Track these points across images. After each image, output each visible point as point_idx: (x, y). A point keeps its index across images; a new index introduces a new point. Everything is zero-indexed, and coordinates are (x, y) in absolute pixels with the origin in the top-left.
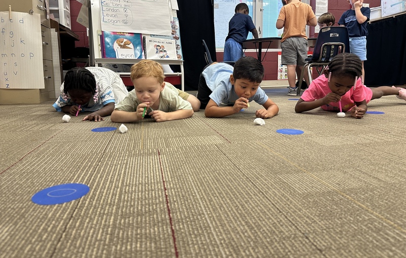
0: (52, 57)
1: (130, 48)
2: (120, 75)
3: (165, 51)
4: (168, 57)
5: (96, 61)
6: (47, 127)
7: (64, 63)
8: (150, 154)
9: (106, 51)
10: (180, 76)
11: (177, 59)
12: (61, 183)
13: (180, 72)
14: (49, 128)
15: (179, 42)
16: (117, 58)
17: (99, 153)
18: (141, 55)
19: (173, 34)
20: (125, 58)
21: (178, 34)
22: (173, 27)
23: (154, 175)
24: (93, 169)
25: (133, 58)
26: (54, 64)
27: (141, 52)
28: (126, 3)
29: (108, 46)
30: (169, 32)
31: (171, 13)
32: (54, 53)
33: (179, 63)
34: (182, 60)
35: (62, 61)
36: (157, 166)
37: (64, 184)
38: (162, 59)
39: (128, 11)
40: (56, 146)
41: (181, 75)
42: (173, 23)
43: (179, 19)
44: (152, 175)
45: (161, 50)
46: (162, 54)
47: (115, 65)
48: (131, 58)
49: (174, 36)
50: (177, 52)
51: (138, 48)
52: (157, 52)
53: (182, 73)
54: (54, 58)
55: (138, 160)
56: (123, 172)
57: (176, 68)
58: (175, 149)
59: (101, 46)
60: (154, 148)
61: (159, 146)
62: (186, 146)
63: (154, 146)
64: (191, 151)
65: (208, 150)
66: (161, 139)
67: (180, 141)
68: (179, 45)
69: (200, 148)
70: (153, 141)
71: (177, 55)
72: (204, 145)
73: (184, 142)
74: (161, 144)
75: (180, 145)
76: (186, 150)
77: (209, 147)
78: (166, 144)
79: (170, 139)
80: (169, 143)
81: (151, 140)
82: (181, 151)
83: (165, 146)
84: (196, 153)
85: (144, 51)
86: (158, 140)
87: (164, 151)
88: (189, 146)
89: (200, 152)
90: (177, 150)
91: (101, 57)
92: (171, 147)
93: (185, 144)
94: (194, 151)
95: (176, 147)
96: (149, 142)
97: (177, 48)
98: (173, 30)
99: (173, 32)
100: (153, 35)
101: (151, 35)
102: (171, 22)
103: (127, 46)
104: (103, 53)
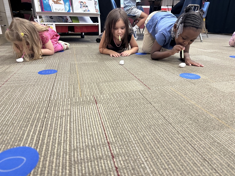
0: (5, 9)
1: (61, 4)
2: (56, 25)
3: (87, 6)
4: (89, 11)
5: (38, 14)
6: (4, 69)
7: (15, 14)
8: (89, 103)
9: (44, 6)
10: (98, 26)
11: (95, 13)
12: (12, 145)
13: (98, 22)
14: (5, 70)
16: (52, 11)
17: (46, 100)
18: (69, 10)
20: (58, 12)
23: (97, 133)
24: (41, 123)
25: (64, 12)
26: (7, 15)
27: (70, 7)
29: (45, 2)
32: (6, 6)
33: (97, 15)
34: (99, 13)
35: (13, 13)
36: (97, 119)
37: (13, 148)
38: (85, 12)
40: (9, 91)
44: (96, 133)
45: (84, 5)
46: (84, 9)
47: (51, 16)
48: (62, 12)
50: (95, 7)
51: (67, 3)
52: (81, 7)
53: (99, 23)
54: (6, 10)
55: (79, 110)
56: (68, 128)
57: (94, 19)
58: (108, 96)
59: (40, 2)
60: (91, 95)
61: (94, 92)
62: (116, 92)
63: (90, 92)
64: (121, 99)
65: (135, 98)
66: (94, 84)
67: (109, 86)
68: (96, 2)
69: (128, 95)
70: (88, 86)
71: (96, 9)
72: (130, 92)
73: (113, 88)
74: (95, 90)
75: (111, 91)
76: (117, 97)
77: (134, 93)
78: (99, 90)
79: (101, 84)
80: (101, 89)
81: (86, 85)
82: (113, 99)
83: (99, 92)
84: (126, 101)
85: (72, 6)
86: (91, 85)
87: (99, 99)
88: (118, 92)
89: (129, 100)
90: (110, 97)
91: (40, 11)
92: (104, 94)
93: (115, 91)
94: (124, 98)
95: (108, 94)
96: (85, 87)
97: (95, 4)
103: (59, 2)
104: (41, 7)
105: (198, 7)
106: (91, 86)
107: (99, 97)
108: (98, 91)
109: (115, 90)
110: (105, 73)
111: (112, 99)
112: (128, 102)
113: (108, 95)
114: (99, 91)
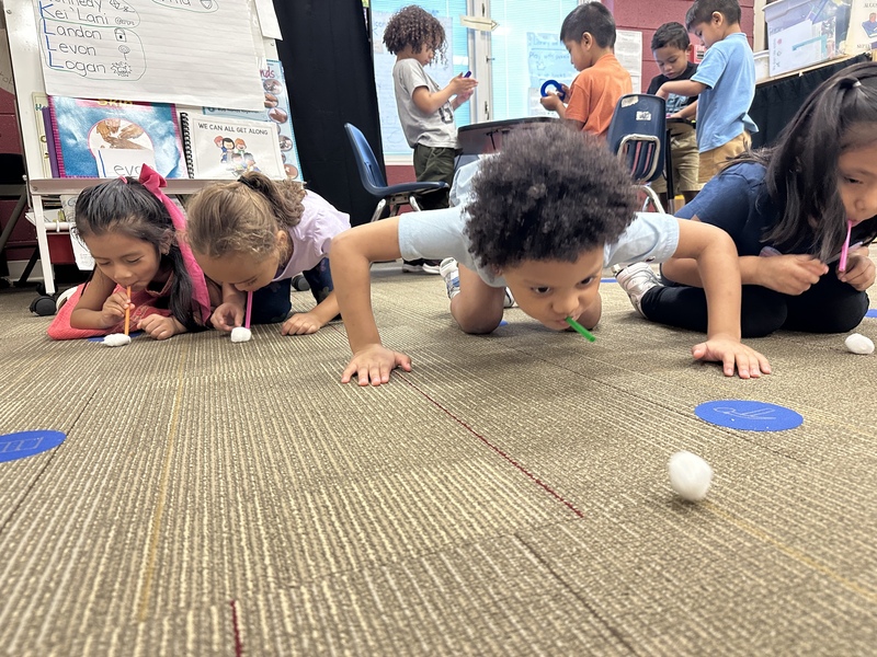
1: (139, 147)
3: (248, 155)
5: (36, 189)
9: (66, 157)
15: (288, 129)
16: (101, 176)
18: (175, 168)
19: (268, 106)
21: (284, 107)
22: (269, 86)
27: (176, 159)
28: (122, 15)
29: (72, 141)
30: (257, 100)
31: (261, 45)
39: (129, 36)
42: (266, 74)
43: (285, 65)
45: (236, 151)
46: (238, 163)
49: (273, 111)
50: (283, 156)
51: (166, 147)
52: (224, 158)
58: (328, 594)
59: (48, 141)
60: (213, 602)
61: (239, 573)
62: (379, 559)
63: (211, 570)
64: (416, 616)
65: (505, 599)
66: (249, 505)
67: (338, 514)
68: (287, 138)
69: (458, 578)
70: (210, 523)
71: (285, 166)
72: (467, 545)
73: (362, 524)
74: (247, 552)
75: (348, 549)
76: (391, 601)
77: (495, 557)
78: (271, 546)
79: (293, 502)
80: (288, 537)
81: (201, 520)
82: (364, 624)
83: (270, 571)
84: (451, 633)
85: (186, 155)
86: (233, 514)
87: (266, 629)
88: (394, 558)
89: (471, 622)
90: (340, 605)
91: (50, 176)
92: (301, 581)
93: (373, 546)
94: (436, 608)
95: (332, 575)
96: (186, 534)
97: (282, 146)
98: (270, 96)
99: (268, 99)
100: (209, 108)
101: (204, 108)
102: (262, 72)
103: (131, 140)
104: (54, 162)
106: (229, 518)
107: (263, 614)
108: (267, 561)
109: (375, 540)
110: (321, 426)
111: (358, 626)
112: (468, 639)
113: (331, 587)
114: (273, 557)
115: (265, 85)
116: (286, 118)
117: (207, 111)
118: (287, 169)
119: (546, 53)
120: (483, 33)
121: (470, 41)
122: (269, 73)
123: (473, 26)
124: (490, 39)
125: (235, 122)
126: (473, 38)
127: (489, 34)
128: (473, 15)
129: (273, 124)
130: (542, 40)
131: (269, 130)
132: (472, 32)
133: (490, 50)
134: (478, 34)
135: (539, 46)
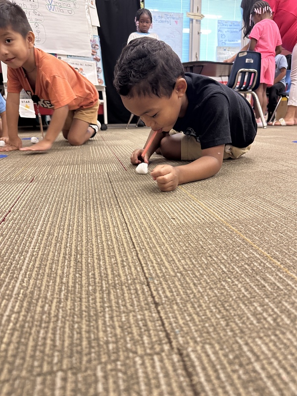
10: (103, 105)
11: (98, 84)
13: (102, 99)
15: (100, 64)
19: (93, 55)
21: (99, 54)
22: (94, 46)
28: (38, 17)
30: (88, 52)
31: (91, 29)
33: (101, 89)
34: (104, 85)
39: (40, 26)
41: (103, 103)
42: (93, 41)
43: (100, 37)
49: (95, 57)
50: (98, 75)
53: (105, 101)
68: (99, 68)
71: (98, 79)
97: (98, 71)
98: (94, 50)
99: (93, 52)
100: (70, 56)
101: (68, 55)
102: (91, 40)
105: (255, 73)
115: (92, 46)
116: (100, 60)
117: (69, 57)
118: (99, 81)
119: (226, 30)
120: (197, 20)
121: (191, 24)
122: (94, 41)
123: (192, 17)
124: (200, 23)
125: (80, 61)
126: (192, 23)
127: (200, 21)
128: (193, 12)
129: (95, 62)
130: (224, 24)
131: (92, 65)
132: (192, 20)
133: (200, 29)
134: (194, 21)
135: (223, 27)
